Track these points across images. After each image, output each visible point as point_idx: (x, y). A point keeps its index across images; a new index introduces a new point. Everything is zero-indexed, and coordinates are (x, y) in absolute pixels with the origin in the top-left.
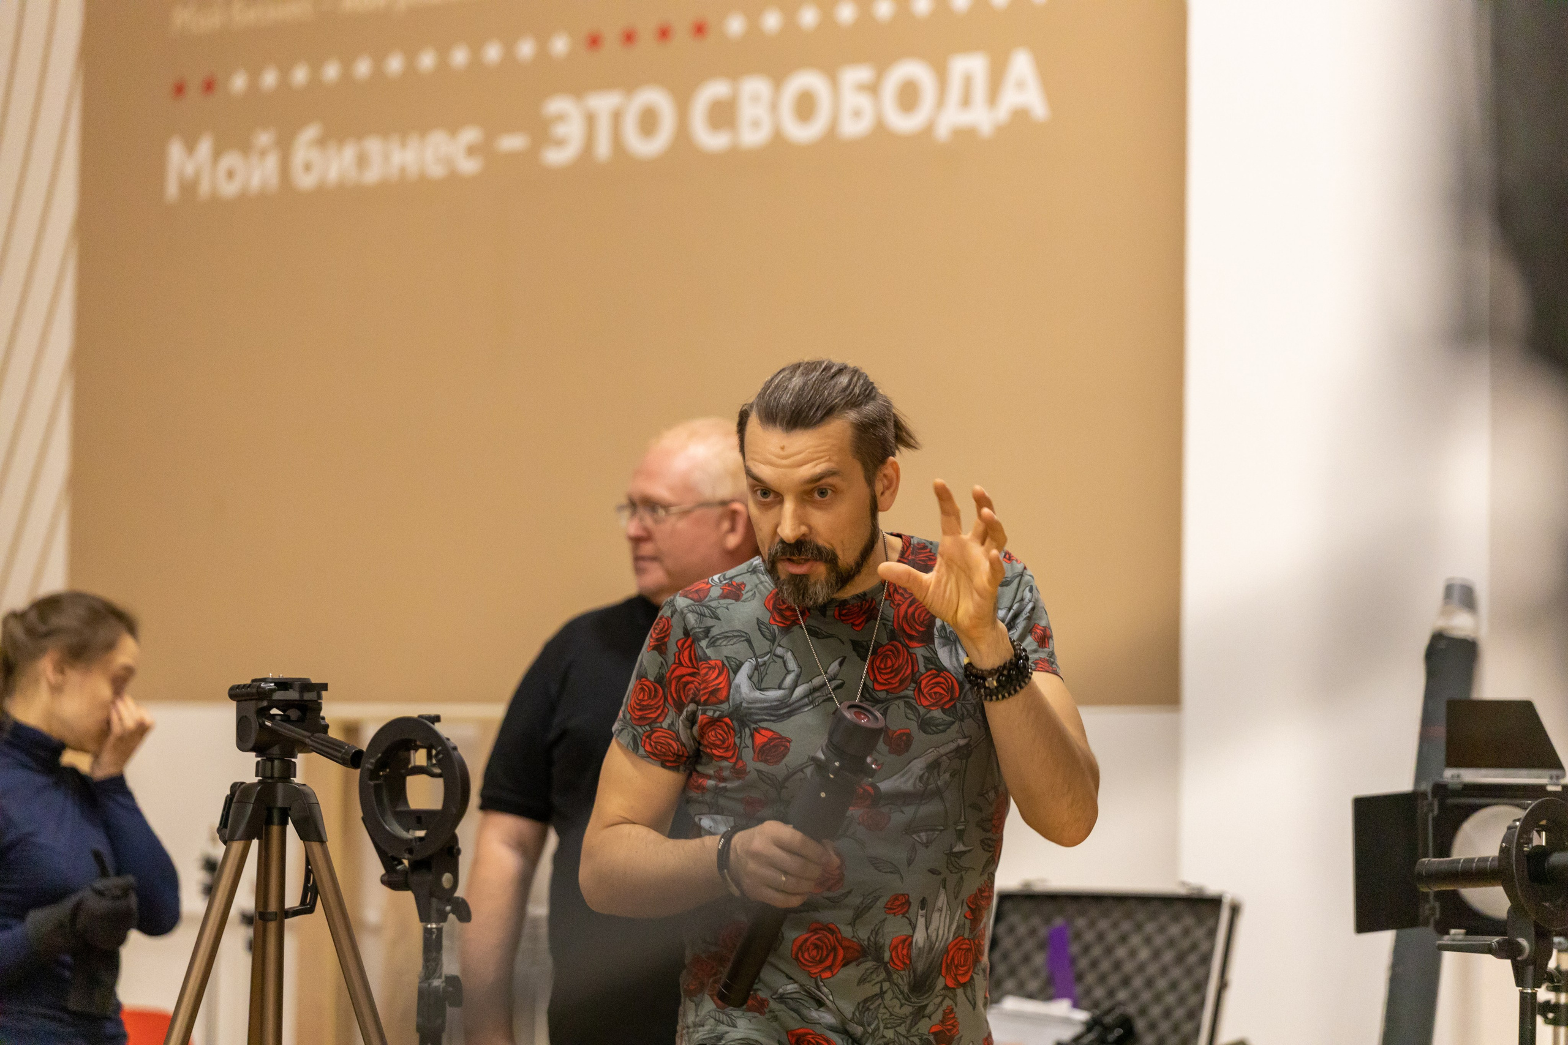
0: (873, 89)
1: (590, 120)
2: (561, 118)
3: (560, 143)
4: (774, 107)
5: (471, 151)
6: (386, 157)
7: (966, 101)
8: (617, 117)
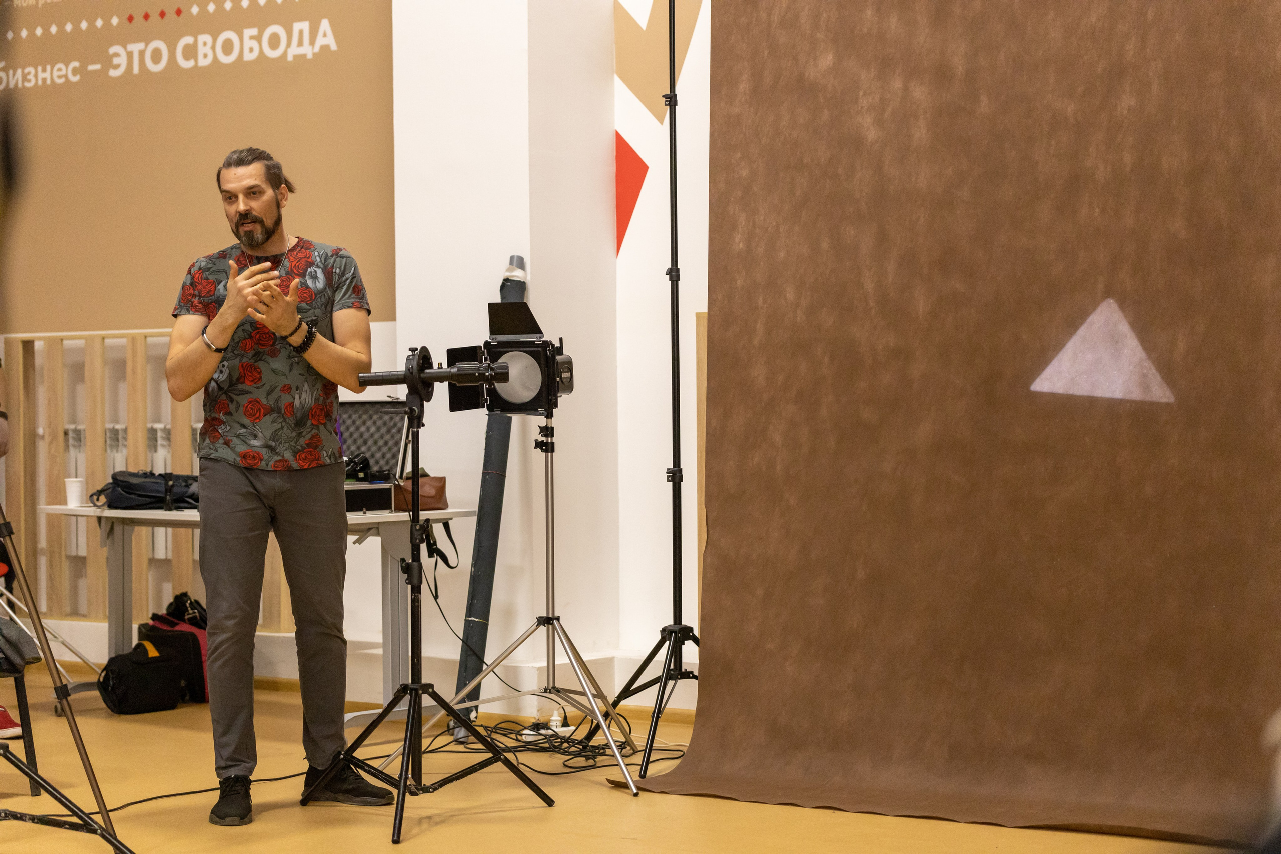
0: (258, 38)
1: (130, 55)
2: (117, 55)
3: (117, 66)
4: (213, 48)
5: (75, 71)
6: (36, 76)
7: (300, 43)
8: (142, 53)
